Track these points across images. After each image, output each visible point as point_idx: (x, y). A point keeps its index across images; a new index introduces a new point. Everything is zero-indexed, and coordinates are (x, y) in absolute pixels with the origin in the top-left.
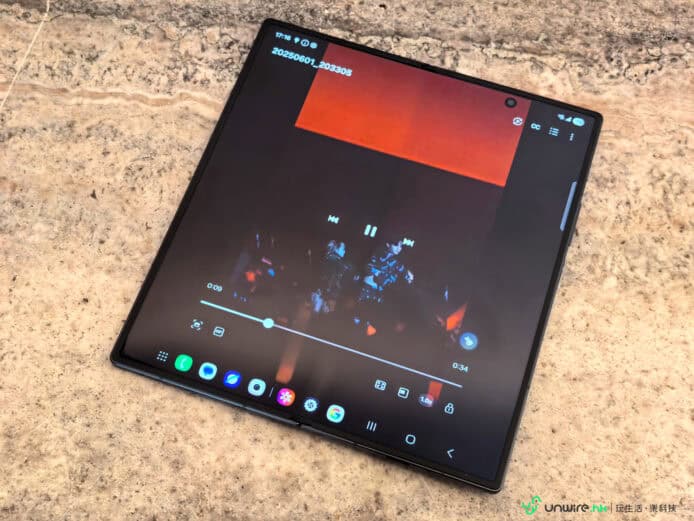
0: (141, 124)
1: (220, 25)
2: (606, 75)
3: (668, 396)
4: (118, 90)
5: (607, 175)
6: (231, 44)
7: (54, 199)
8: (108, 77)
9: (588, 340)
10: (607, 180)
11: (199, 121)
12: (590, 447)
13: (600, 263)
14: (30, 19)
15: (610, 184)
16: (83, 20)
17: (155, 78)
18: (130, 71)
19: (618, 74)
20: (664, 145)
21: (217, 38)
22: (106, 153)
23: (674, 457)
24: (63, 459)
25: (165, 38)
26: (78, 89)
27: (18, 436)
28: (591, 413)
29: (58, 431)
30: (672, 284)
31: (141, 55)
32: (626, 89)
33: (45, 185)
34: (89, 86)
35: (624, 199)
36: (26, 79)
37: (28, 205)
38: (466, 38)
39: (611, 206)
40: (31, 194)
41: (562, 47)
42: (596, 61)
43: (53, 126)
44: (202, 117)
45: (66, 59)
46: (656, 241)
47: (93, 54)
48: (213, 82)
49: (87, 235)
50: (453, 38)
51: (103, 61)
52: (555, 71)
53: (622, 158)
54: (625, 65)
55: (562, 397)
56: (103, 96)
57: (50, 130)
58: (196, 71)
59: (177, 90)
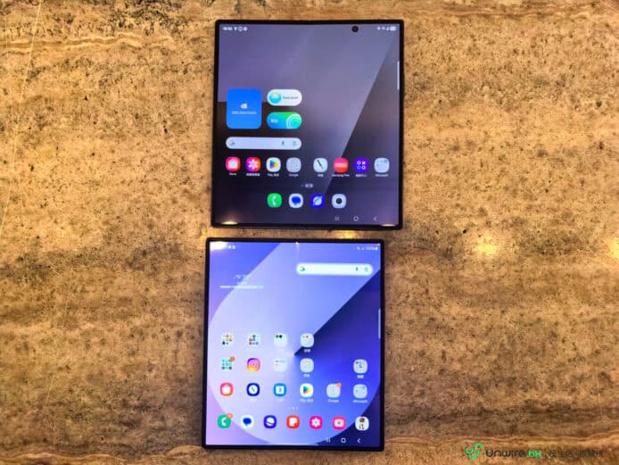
0: (102, 56)
4: (87, 38)
6: (141, 1)
7: (67, 104)
8: (80, 31)
11: (131, 49)
14: (33, 3)
17: (105, 28)
18: (91, 26)
22: (87, 75)
24: (99, 231)
25: (105, 2)
26: (66, 41)
27: (76, 223)
29: (94, 219)
31: (97, 16)
33: (61, 97)
34: (72, 38)
36: (39, 39)
37: (55, 108)
40: (55, 103)
43: (58, 64)
44: (132, 47)
45: (57, 24)
47: (70, 18)
48: (135, 25)
49: (87, 121)
51: (75, 22)
56: (80, 42)
57: (57, 66)
58: (125, 20)
59: (117, 33)
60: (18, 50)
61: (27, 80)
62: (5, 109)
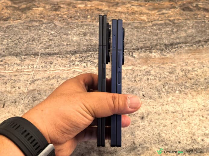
0: (65, 75)
1: (79, 54)
2: (166, 52)
3: (196, 113)
4: (58, 69)
5: (171, 71)
6: (82, 57)
7: (47, 92)
8: (55, 67)
9: (175, 104)
10: (171, 72)
12: (180, 126)
13: (174, 89)
14: (36, 58)
15: (172, 73)
16: (48, 56)
18: (60, 65)
19: (169, 52)
20: (182, 64)
21: (79, 56)
22: (58, 81)
23: (201, 125)
25: (67, 57)
26: (49, 70)
28: (179, 119)
30: (191, 91)
31: (62, 61)
32: (171, 54)
33: (45, 90)
34: (52, 69)
35: (176, 75)
36: (37, 69)
37: (42, 94)
38: (133, 49)
39: (174, 77)
40: (42, 92)
41: (155, 48)
42: (164, 50)
43: (45, 78)
44: (78, 72)
45: (45, 64)
46: (185, 82)
47: (51, 63)
48: (79, 65)
50: (131, 50)
51: (54, 64)
52: (155, 53)
53: (174, 67)
54: (170, 50)
55: (172, 116)
56: (55, 70)
57: (44, 79)
58: (75, 63)
59: (72, 67)
60: (27, 73)
61: (30, 84)
62: (18, 94)
